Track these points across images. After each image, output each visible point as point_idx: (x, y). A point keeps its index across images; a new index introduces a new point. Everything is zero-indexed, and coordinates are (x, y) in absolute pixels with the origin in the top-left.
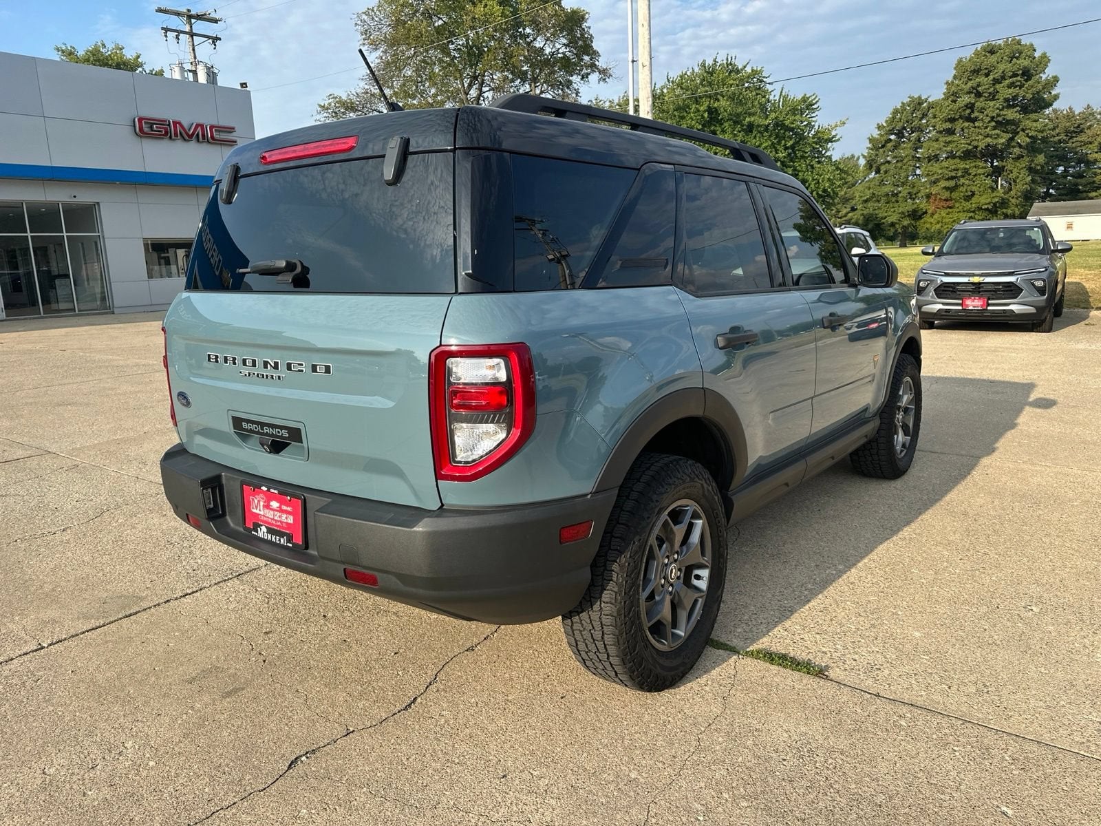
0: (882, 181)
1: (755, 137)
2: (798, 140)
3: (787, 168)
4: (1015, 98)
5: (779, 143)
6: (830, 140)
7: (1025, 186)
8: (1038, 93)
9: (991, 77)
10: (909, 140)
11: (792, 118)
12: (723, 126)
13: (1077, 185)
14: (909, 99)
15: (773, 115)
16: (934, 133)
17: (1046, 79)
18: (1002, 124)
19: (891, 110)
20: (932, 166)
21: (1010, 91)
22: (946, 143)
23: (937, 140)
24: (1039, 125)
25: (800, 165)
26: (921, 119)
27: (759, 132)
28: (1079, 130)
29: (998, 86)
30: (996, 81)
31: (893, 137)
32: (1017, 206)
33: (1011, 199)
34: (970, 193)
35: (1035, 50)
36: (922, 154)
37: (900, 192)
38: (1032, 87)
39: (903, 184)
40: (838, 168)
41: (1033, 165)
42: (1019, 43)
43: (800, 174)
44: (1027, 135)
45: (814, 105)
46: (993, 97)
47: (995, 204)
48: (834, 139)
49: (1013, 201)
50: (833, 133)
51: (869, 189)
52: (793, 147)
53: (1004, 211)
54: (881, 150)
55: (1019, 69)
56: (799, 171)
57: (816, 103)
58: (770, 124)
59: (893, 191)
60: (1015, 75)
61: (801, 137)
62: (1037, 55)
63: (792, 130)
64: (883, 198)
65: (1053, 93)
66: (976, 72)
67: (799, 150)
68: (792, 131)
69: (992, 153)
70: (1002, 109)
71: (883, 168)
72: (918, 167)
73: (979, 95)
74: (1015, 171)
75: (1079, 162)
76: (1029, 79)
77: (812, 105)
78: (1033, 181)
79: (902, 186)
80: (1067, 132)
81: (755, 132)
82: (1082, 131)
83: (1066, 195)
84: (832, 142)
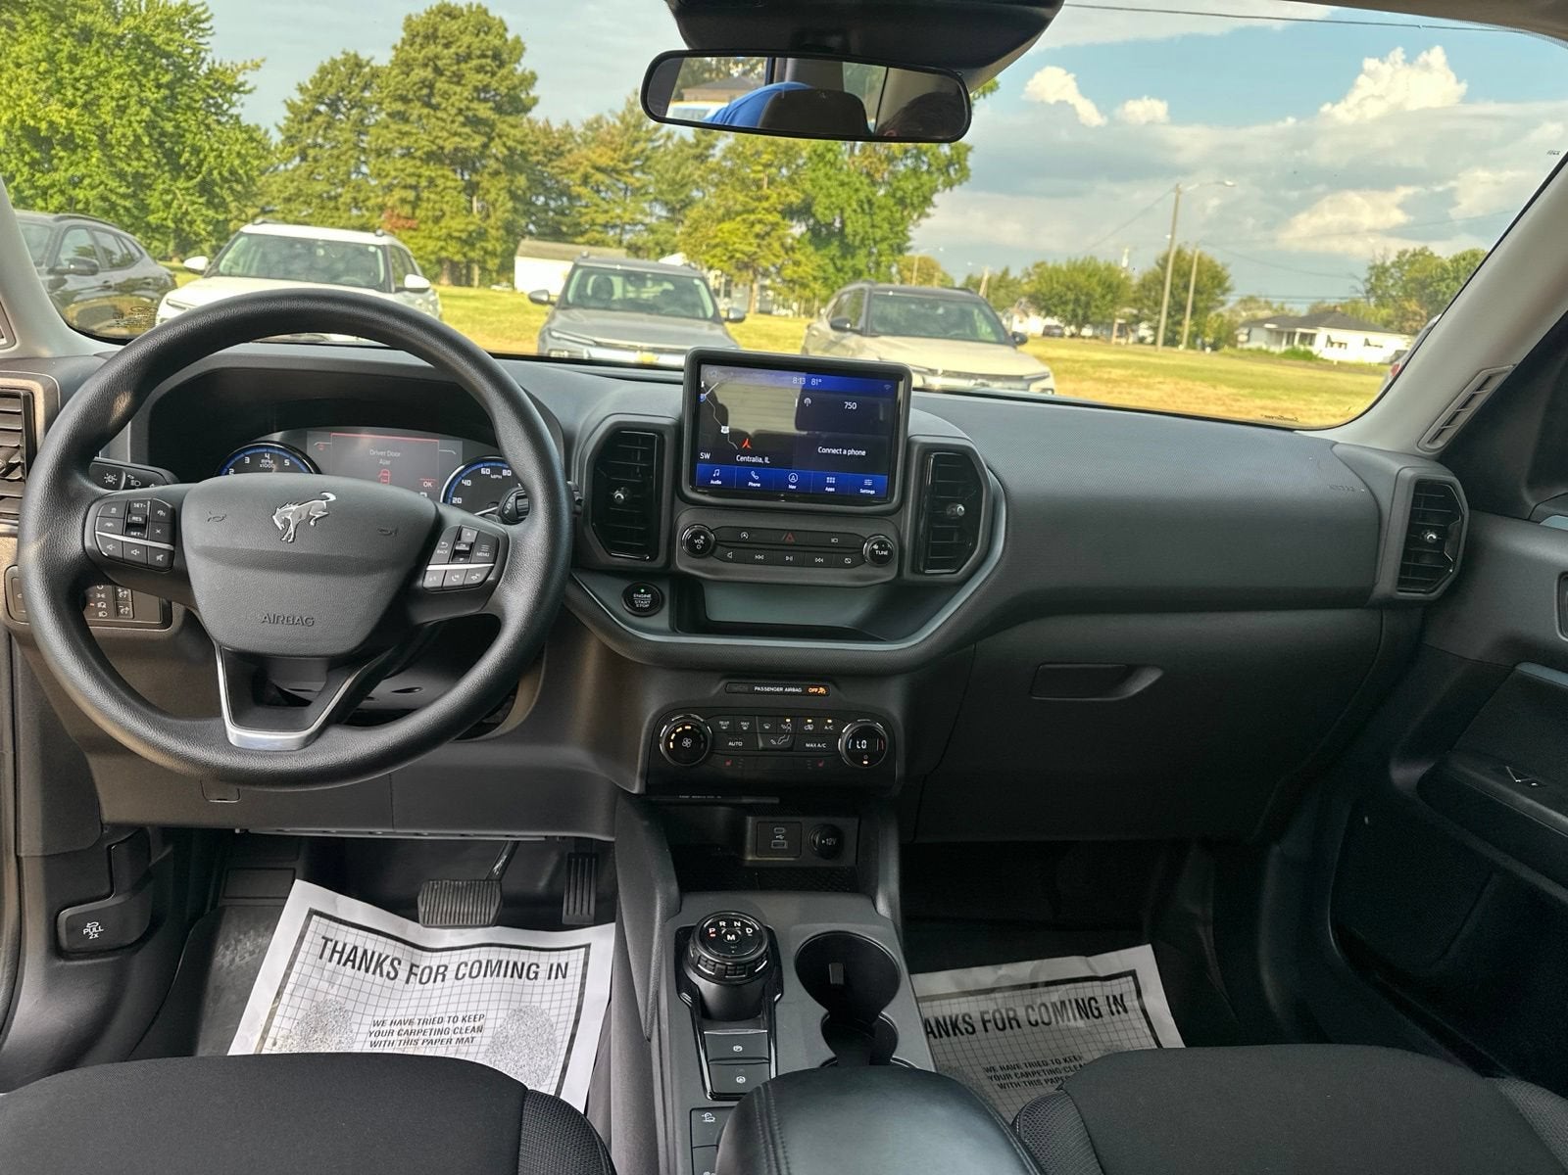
0: (312, 173)
1: (97, 53)
2: (179, 75)
3: (163, 120)
4: (486, 88)
5: (145, 74)
6: (235, 89)
7: (506, 215)
8: (514, 88)
9: (452, 50)
10: (348, 118)
11: (166, 35)
12: (28, 18)
13: (559, 223)
14: (343, 57)
15: (129, 22)
16: (383, 115)
17: (523, 73)
18: (474, 122)
19: (317, 65)
20: (384, 163)
21: (481, 76)
22: (400, 132)
23: (387, 127)
24: (518, 133)
25: (186, 121)
26: (363, 89)
27: (104, 45)
28: (558, 153)
29: (463, 66)
30: (460, 59)
31: (323, 108)
32: (497, 240)
33: (490, 230)
34: (438, 213)
35: (506, 29)
36: (369, 143)
37: (340, 195)
38: (506, 78)
39: (343, 183)
40: (252, 139)
41: (513, 188)
42: (485, 12)
43: (187, 135)
44: (504, 145)
45: (203, 22)
46: (458, 79)
47: (470, 234)
48: (241, 89)
49: (493, 232)
50: (241, 78)
51: (292, 181)
52: (170, 86)
53: (484, 244)
54: (305, 125)
55: (488, 49)
56: (185, 131)
57: (207, 20)
58: (124, 36)
59: (328, 192)
60: (483, 56)
61: (183, 74)
62: (510, 36)
63: (168, 55)
64: (314, 200)
65: (532, 94)
66: (431, 37)
67: (183, 94)
68: (167, 58)
69: (462, 161)
70: (471, 101)
71: (311, 153)
72: (364, 162)
73: (438, 71)
74: (493, 191)
75: (561, 194)
76: (502, 65)
77: (200, 22)
78: (515, 210)
79: (343, 186)
80: (546, 152)
81: (96, 45)
82: (561, 154)
83: (550, 235)
84: (239, 92)
